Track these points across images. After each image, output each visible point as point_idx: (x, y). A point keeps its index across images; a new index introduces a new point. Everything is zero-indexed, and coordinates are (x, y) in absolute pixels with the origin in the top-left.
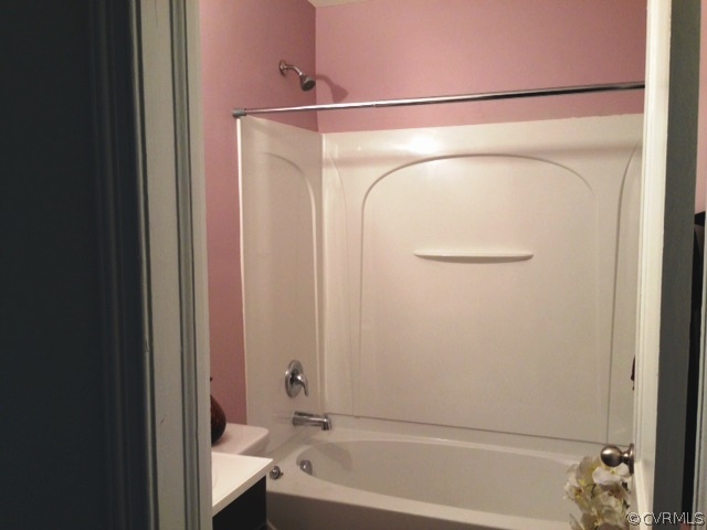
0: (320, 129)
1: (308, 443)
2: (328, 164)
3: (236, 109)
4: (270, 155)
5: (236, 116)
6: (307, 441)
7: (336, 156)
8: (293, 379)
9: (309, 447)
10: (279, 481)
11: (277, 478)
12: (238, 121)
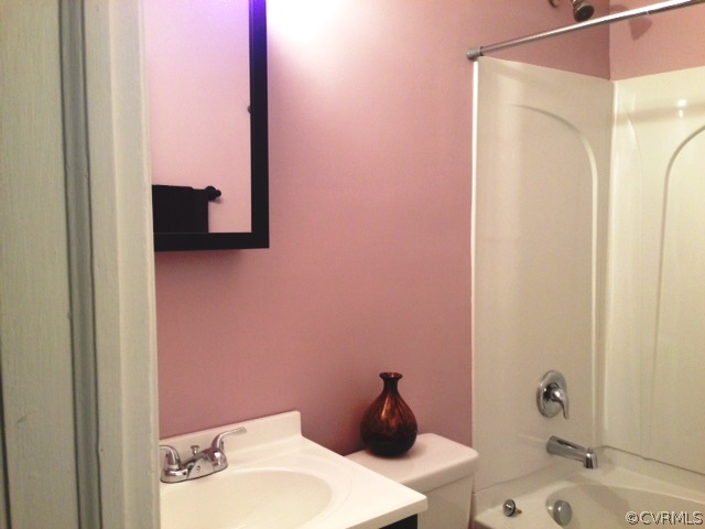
0: (612, 74)
1: (570, 479)
2: (623, 120)
3: (471, 49)
4: (524, 107)
5: (472, 58)
6: (568, 477)
7: (632, 108)
8: (548, 394)
9: (572, 485)
10: (513, 520)
11: (511, 515)
12: (476, 64)
